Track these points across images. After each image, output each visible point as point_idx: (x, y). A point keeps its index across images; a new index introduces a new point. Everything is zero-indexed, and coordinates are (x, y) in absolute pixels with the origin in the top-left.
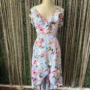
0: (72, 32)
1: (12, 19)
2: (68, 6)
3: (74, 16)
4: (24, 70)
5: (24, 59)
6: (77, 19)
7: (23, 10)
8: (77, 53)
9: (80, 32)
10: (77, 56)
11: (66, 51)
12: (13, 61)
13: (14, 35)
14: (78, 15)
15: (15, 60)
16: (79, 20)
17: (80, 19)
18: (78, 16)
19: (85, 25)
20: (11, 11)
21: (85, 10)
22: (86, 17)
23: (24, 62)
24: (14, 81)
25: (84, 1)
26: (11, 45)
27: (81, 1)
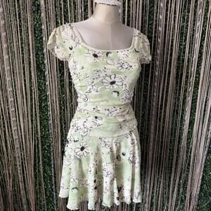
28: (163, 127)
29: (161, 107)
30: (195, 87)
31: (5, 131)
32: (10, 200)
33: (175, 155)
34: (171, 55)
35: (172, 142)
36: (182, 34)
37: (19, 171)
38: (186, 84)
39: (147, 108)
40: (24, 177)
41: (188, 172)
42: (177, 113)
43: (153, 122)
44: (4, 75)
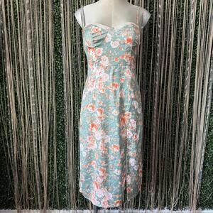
0: (168, 72)
1: (29, 41)
2: (156, 13)
3: (170, 34)
5: (54, 138)
6: (177, 40)
8: (181, 120)
9: (184, 71)
10: (180, 127)
11: (155, 116)
13: (31, 78)
14: (179, 31)
15: (31, 140)
16: (181, 44)
18: (179, 34)
19: (194, 54)
20: (28, 22)
21: (192, 21)
22: (196, 37)
23: (55, 145)
24: (27, 197)
25: (189, 2)
26: (24, 103)
27: (184, 2)
28: (165, 105)
29: (163, 86)
30: (192, 67)
31: (24, 108)
32: (25, 175)
33: (177, 133)
34: (170, 39)
35: (174, 119)
36: (178, 20)
37: (34, 147)
38: (184, 65)
39: (150, 87)
41: (191, 148)
42: (177, 91)
43: (156, 100)
44: (27, 57)
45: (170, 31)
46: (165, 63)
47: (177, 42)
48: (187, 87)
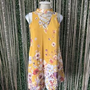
0: (73, 40)
1: (5, 27)
2: (67, 12)
4: (19, 84)
5: (20, 71)
6: (77, 25)
7: (17, 17)
8: (78, 62)
9: (81, 40)
10: (78, 65)
11: (66, 61)
12: (7, 73)
13: (7, 44)
15: (9, 72)
17: (80, 26)
19: (86, 32)
20: (4, 18)
21: (85, 16)
22: (86, 24)
23: (20, 74)
26: (4, 56)
27: (81, 7)
28: (71, 56)
29: (70, 47)
30: (84, 38)
31: (5, 58)
32: (7, 87)
33: (77, 68)
34: (74, 25)
35: (75, 62)
36: (78, 16)
37: (11, 75)
38: (81, 37)
39: (64, 47)
40: (13, 77)
41: (83, 75)
43: (67, 53)
44: (5, 34)
45: (74, 21)
46: (71, 36)
47: (77, 26)
48: (82, 47)
